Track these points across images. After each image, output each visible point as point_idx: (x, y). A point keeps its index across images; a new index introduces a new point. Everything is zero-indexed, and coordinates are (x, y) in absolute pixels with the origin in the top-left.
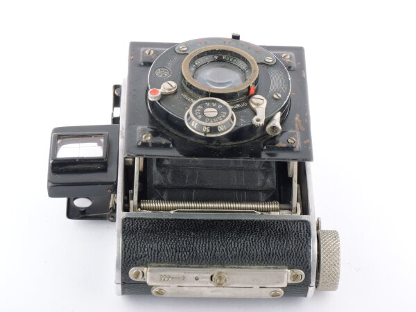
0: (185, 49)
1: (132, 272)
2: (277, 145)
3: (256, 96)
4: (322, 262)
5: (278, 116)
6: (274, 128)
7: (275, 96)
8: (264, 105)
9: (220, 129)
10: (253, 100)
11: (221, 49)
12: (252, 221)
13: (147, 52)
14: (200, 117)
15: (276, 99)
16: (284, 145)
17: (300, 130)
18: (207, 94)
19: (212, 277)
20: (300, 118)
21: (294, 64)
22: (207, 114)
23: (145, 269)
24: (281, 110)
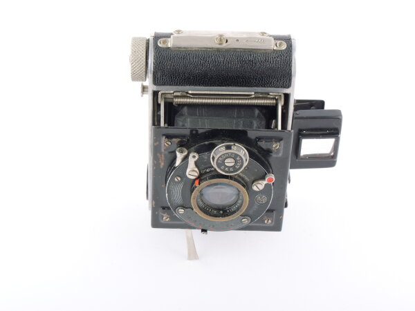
0: (243, 220)
1: (284, 47)
2: (179, 140)
3: (194, 178)
4: (145, 54)
5: (178, 162)
6: (182, 152)
7: (179, 179)
8: (188, 170)
9: (223, 148)
10: (197, 175)
11: (217, 218)
12: (196, 85)
13: (270, 221)
14: (238, 159)
15: (179, 176)
16: (174, 140)
17: (161, 153)
18: (231, 178)
19: (227, 41)
20: (160, 164)
21: (160, 212)
22: (233, 160)
23: (275, 48)
24: (175, 168)
